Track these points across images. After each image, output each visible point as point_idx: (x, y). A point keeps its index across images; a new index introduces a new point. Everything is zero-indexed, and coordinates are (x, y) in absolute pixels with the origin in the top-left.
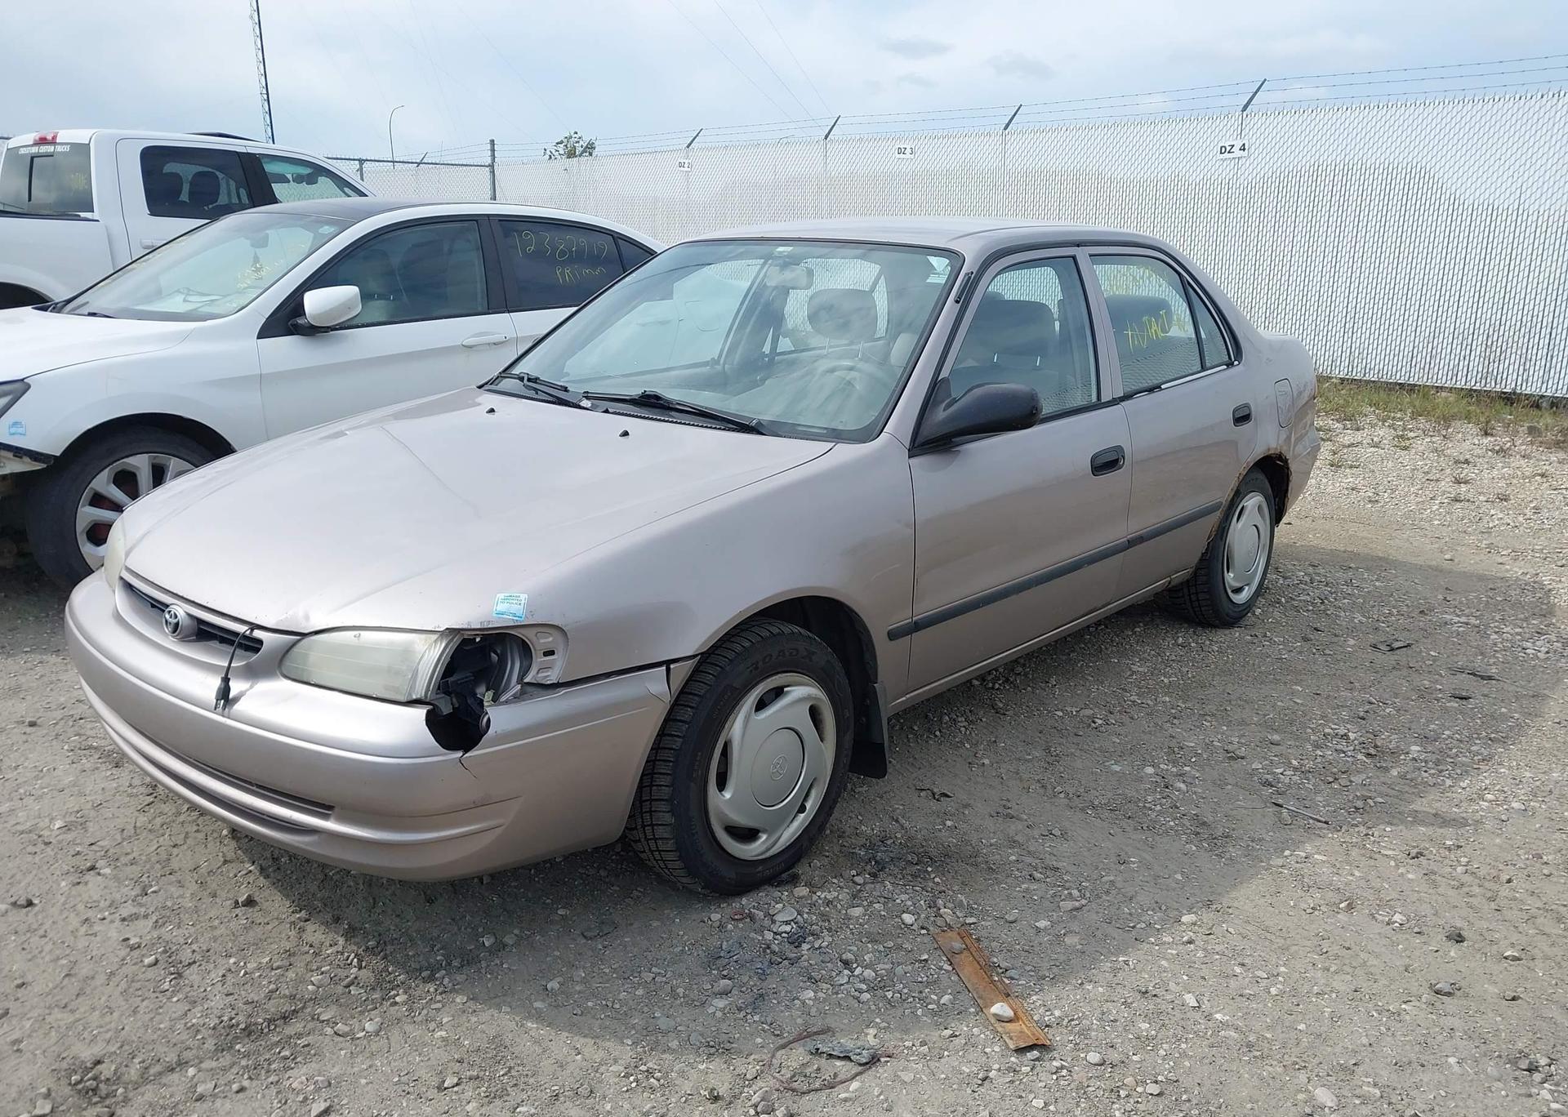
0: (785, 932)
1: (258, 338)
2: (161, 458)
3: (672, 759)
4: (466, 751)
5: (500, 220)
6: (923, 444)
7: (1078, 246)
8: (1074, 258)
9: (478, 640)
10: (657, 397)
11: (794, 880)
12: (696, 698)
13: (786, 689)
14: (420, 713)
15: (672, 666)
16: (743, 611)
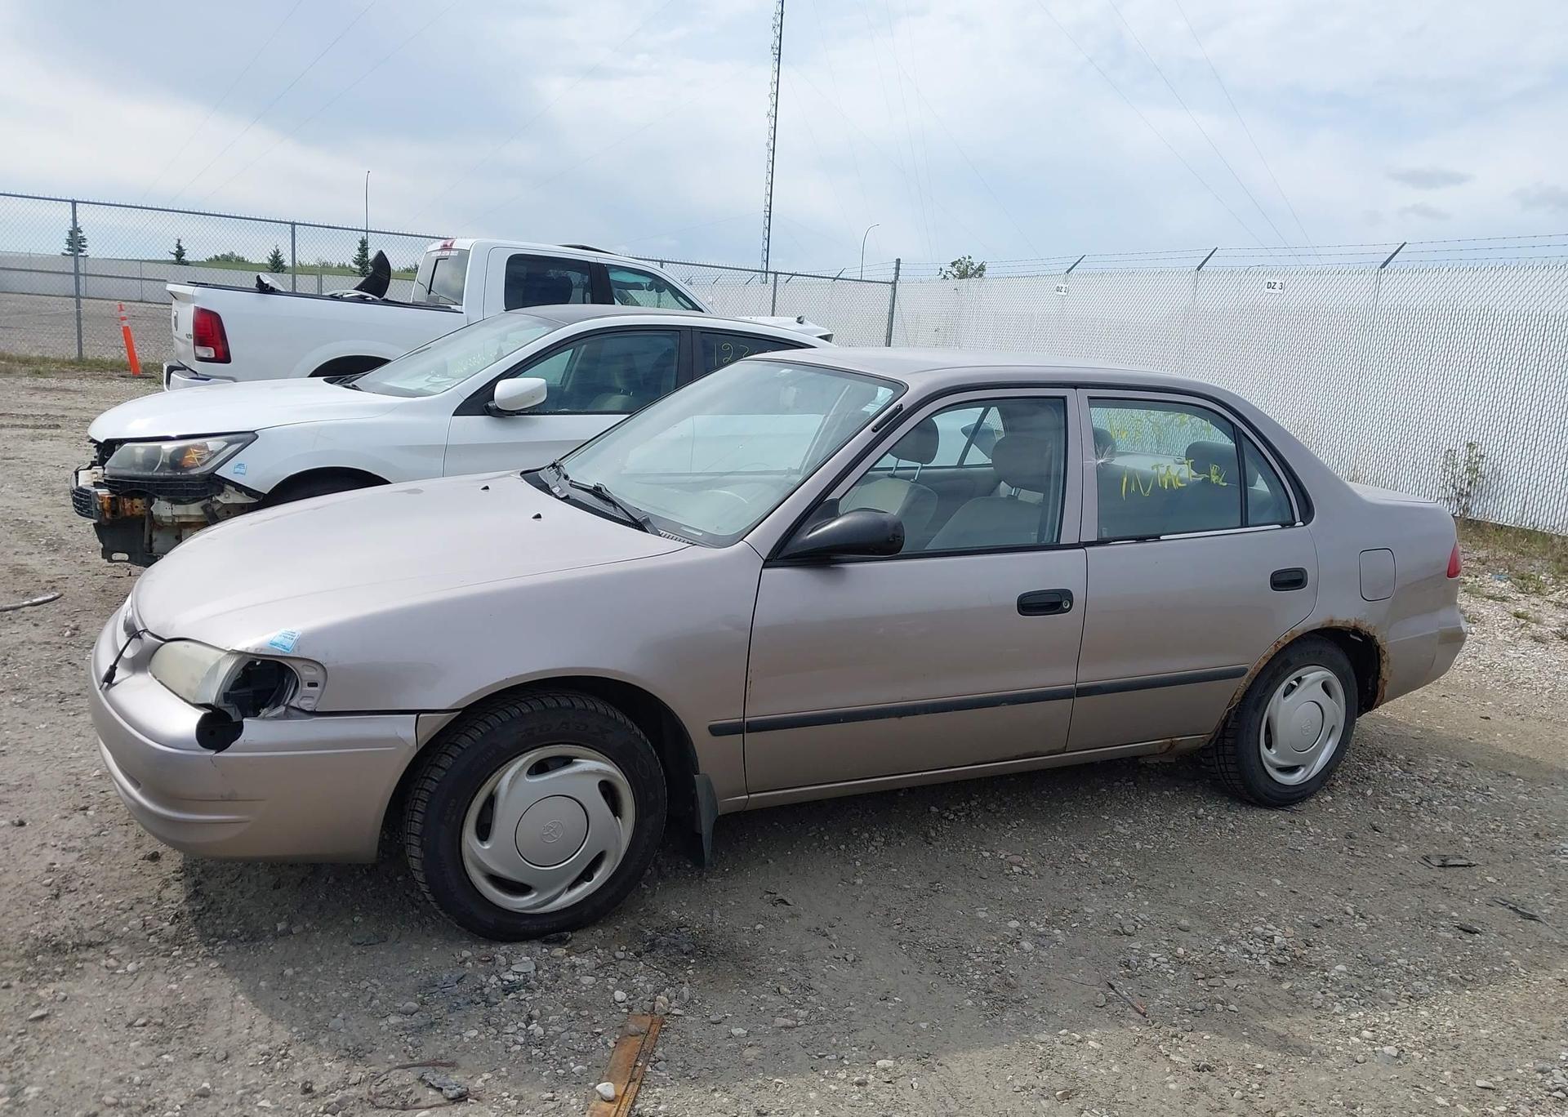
0: (508, 981)
1: (453, 415)
4: (218, 752)
5: (702, 332)
6: (788, 557)
7: (1076, 388)
8: (1064, 398)
9: (258, 663)
11: (561, 942)
12: (460, 750)
13: (574, 760)
15: (421, 716)
16: (510, 679)
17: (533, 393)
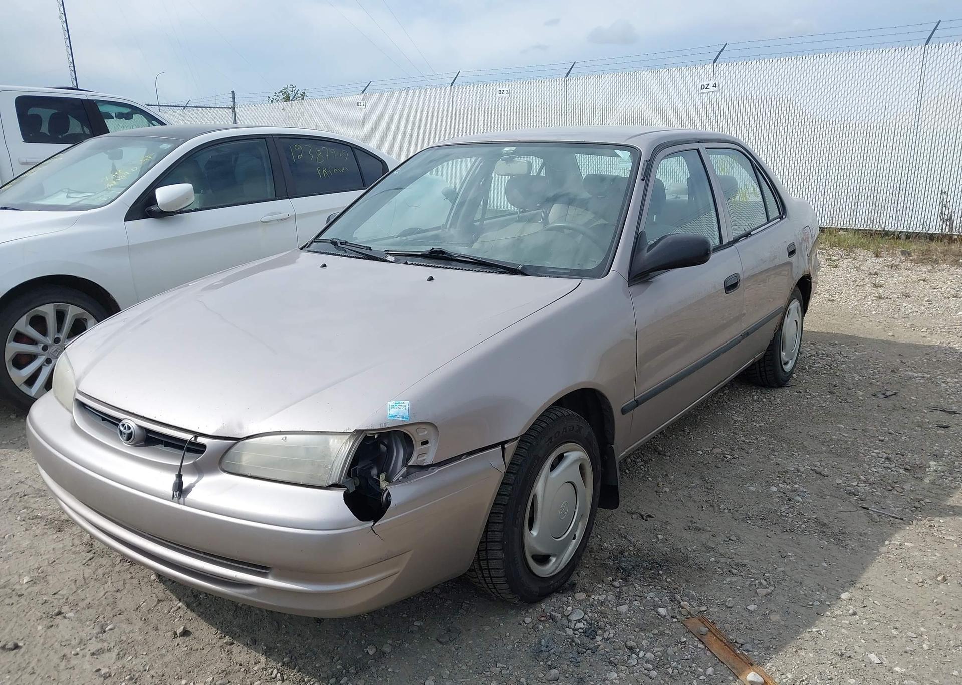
0: (581, 629)
1: (125, 221)
2: (62, 306)
3: (502, 512)
4: (375, 522)
5: (280, 138)
6: (637, 277)
7: (699, 142)
8: (698, 150)
9: (376, 437)
10: (443, 252)
12: (515, 466)
13: (565, 454)
14: (339, 494)
15: (506, 446)
17: (185, 197)
